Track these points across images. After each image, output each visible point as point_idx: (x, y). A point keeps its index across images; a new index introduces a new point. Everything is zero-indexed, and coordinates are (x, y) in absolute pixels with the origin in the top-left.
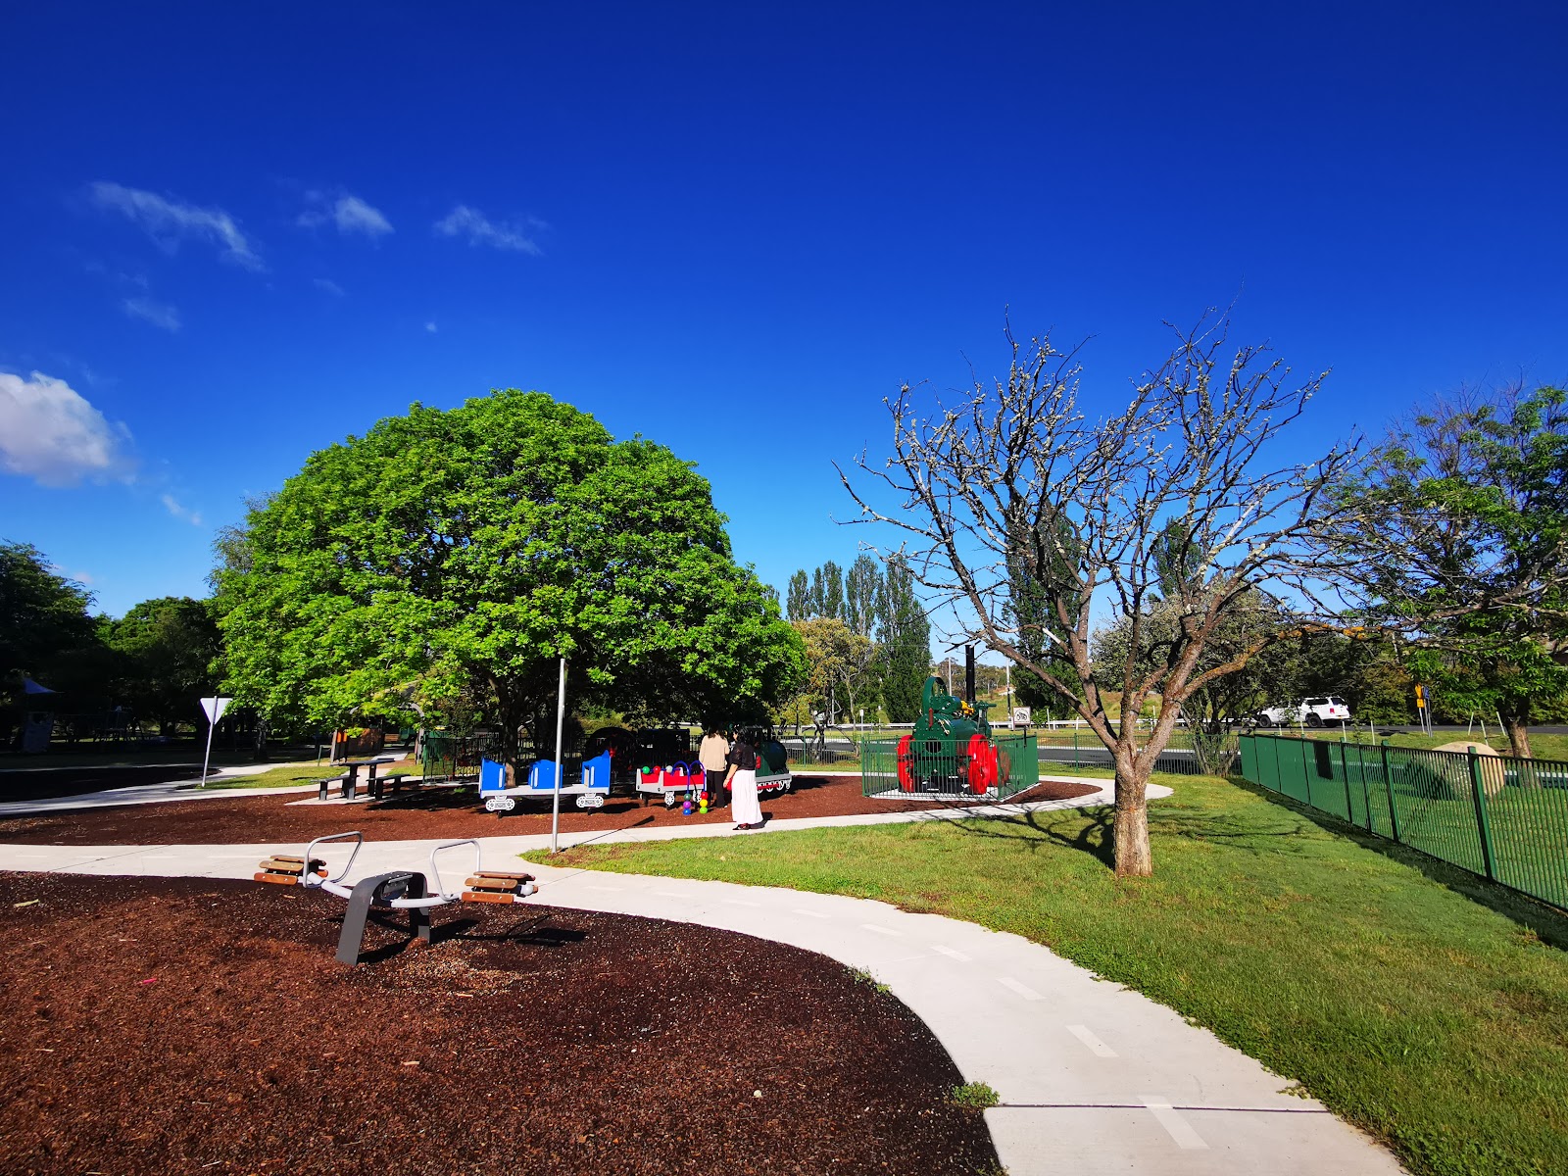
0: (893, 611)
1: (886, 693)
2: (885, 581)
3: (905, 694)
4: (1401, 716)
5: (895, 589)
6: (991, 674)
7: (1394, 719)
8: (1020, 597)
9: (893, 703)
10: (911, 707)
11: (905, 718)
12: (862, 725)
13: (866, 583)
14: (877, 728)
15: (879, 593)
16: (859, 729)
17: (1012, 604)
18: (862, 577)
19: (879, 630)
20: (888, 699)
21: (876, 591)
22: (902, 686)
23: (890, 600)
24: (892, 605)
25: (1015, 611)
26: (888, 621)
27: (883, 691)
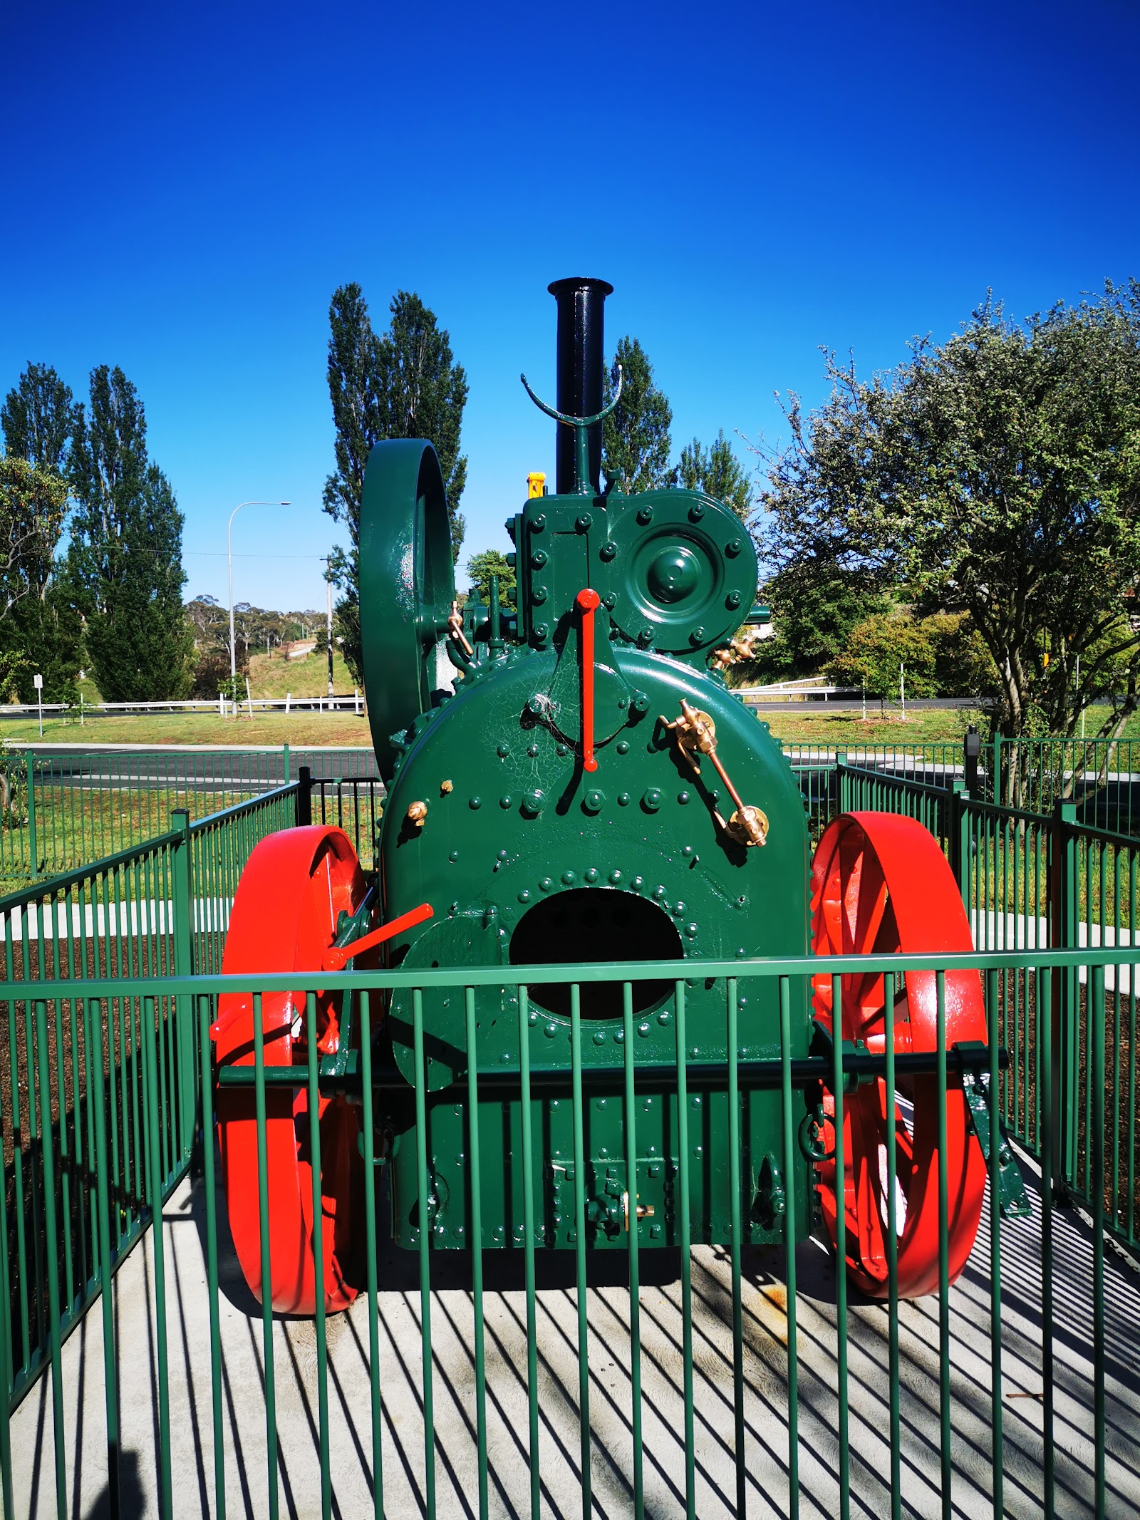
0: (107, 485)
1: (95, 645)
2: (87, 420)
3: (135, 646)
4: (927, 684)
5: (110, 440)
6: (272, 623)
7: (918, 688)
8: (357, 471)
9: (110, 664)
10: (147, 672)
11: (134, 693)
12: (40, 707)
13: (47, 425)
14: (76, 714)
15: (76, 445)
16: (33, 714)
17: (342, 483)
18: (38, 412)
19: (76, 521)
20: (98, 655)
21: (68, 442)
22: (127, 632)
23: (100, 463)
24: (104, 473)
25: (347, 497)
26: (97, 503)
27: (88, 641)
